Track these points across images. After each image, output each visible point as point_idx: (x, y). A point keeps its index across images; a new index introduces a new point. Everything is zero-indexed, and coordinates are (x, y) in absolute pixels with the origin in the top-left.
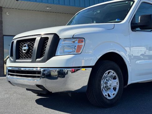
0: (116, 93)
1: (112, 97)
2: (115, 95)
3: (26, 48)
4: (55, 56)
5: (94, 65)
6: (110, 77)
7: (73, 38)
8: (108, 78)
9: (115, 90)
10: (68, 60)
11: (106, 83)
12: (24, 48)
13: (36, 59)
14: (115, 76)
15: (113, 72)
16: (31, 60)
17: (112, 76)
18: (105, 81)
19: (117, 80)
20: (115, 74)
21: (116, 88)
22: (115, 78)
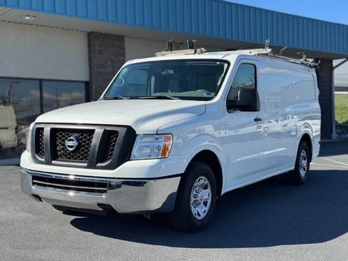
0: (207, 209)
1: (203, 215)
2: (206, 213)
3: (74, 143)
4: (129, 160)
5: (183, 172)
6: (200, 186)
7: (157, 134)
8: (197, 188)
9: (206, 206)
10: (152, 167)
11: (195, 196)
12: (68, 143)
13: (97, 163)
14: (207, 185)
15: (204, 178)
16: (86, 164)
17: (202, 184)
18: (195, 193)
19: (209, 190)
20: (207, 182)
21: (207, 202)
22: (205, 188)
